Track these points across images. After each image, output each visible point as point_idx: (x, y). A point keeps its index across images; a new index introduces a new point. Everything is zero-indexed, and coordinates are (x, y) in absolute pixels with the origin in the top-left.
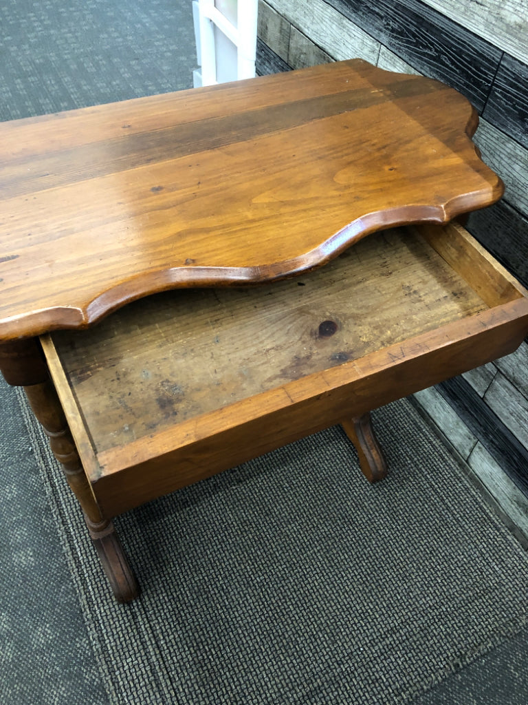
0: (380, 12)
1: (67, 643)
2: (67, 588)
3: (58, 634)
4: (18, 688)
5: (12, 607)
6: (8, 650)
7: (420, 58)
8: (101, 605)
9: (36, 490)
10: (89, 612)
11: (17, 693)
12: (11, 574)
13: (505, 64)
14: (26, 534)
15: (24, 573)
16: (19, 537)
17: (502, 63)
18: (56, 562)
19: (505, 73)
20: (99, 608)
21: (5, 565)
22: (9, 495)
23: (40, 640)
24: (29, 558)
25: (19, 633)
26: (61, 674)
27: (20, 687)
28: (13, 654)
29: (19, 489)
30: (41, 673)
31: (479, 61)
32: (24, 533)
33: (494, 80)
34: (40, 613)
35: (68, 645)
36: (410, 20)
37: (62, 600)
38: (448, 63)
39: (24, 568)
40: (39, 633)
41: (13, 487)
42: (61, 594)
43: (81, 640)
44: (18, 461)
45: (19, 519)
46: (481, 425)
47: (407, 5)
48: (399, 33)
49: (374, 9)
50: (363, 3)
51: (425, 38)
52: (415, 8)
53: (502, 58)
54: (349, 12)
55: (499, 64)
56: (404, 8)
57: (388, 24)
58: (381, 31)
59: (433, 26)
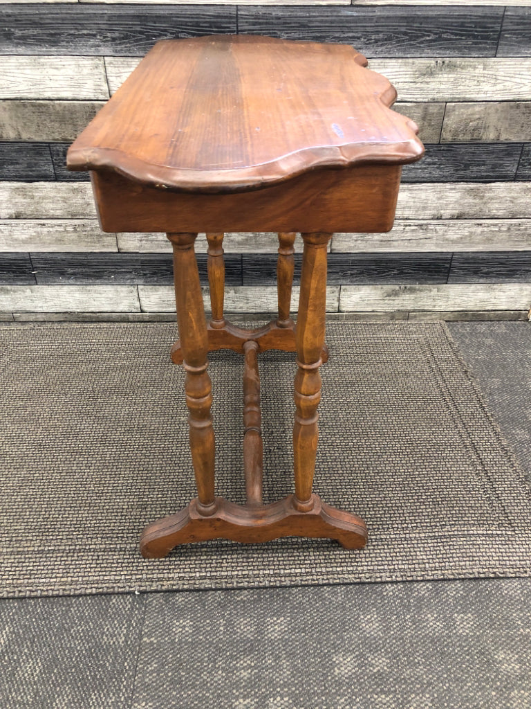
0: (91, 32)
1: (385, 603)
2: (328, 592)
3: (374, 609)
4: (419, 658)
5: (329, 649)
6: (376, 661)
8: (359, 564)
9: (196, 600)
10: (363, 575)
11: (424, 660)
12: (290, 643)
13: (243, 13)
14: (248, 620)
15: (296, 629)
16: (249, 628)
17: (239, 13)
18: (296, 596)
19: (245, 19)
20: (362, 566)
21: (277, 648)
22: (187, 629)
23: (374, 627)
24: (279, 621)
25: (361, 646)
26: (415, 614)
27: (419, 656)
28: (383, 657)
29: (185, 618)
30: (409, 633)
31: (218, 22)
32: (245, 622)
33: (237, 28)
34: (346, 622)
35: (388, 603)
36: (130, 23)
37: (340, 598)
38: (189, 36)
39: (289, 629)
40: (367, 627)
41: (178, 624)
42: (334, 599)
43: (386, 590)
44: (144, 612)
45: (225, 624)
46: (338, 273)
47: (122, 12)
48: (123, 38)
49: (80, 33)
50: (63, 34)
51: (155, 30)
52: (133, 12)
53: (237, 10)
54: (45, 49)
55: (237, 14)
56: (120, 16)
57: (105, 37)
58: (99, 46)
59: (160, 16)
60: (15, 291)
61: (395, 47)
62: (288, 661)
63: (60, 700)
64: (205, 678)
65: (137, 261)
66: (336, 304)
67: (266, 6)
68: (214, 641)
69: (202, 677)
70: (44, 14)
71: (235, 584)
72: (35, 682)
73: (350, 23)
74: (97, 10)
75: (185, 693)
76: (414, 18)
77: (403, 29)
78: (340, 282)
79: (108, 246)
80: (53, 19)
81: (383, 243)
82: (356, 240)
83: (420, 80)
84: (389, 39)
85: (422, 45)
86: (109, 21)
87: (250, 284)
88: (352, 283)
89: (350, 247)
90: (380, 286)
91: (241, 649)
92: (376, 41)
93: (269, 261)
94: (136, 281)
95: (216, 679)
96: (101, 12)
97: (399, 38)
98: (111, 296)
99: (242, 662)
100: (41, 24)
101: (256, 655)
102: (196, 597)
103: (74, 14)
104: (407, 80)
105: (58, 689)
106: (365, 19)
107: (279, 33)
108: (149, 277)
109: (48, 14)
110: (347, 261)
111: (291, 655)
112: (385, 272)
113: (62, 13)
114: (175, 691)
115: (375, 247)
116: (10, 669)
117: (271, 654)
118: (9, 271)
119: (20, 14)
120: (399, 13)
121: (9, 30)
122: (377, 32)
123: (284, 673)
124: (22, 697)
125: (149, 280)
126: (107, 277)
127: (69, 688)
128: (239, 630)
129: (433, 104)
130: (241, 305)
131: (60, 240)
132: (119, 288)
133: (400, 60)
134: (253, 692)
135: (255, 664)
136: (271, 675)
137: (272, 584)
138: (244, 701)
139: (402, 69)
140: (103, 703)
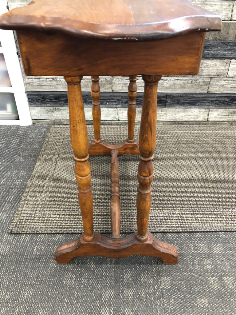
12: (226, 255)
14: (203, 245)
15: (227, 249)
16: (205, 248)
18: (222, 236)
21: (220, 257)
24: (218, 246)
29: (174, 243)
39: (224, 249)
45: (193, 246)
46: (209, 102)
60: (63, 110)
62: (228, 262)
63: (127, 276)
64: (191, 268)
65: (119, 96)
66: (207, 118)
68: (190, 253)
69: (189, 268)
71: (193, 230)
72: (113, 268)
75: (183, 274)
78: (210, 107)
79: (108, 89)
81: (232, 88)
82: (220, 87)
87: (168, 107)
88: (215, 107)
89: (217, 91)
90: (227, 109)
91: (204, 257)
93: (179, 96)
94: (118, 106)
95: (196, 269)
98: (106, 113)
99: (206, 262)
101: (212, 259)
102: (176, 235)
105: (124, 271)
108: (124, 104)
110: (214, 97)
111: (228, 260)
112: (231, 102)
114: (178, 273)
115: (228, 90)
116: (100, 262)
117: (219, 259)
118: (62, 100)
123: (227, 267)
124: (109, 274)
125: (123, 105)
126: (105, 104)
127: (129, 270)
128: (200, 249)
130: (163, 117)
131: (87, 86)
132: (110, 109)
134: (215, 275)
135: (212, 263)
136: (221, 268)
137: (210, 230)
138: (212, 278)
140: (147, 277)
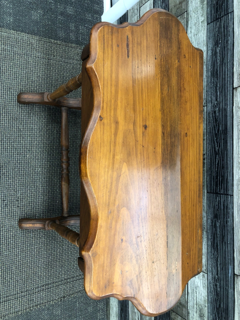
0: (218, 97)
7: (212, 140)
17: (229, 196)
19: (226, 200)
31: (224, 182)
33: (221, 194)
36: (223, 123)
38: (217, 162)
47: (228, 118)
48: (215, 118)
49: (218, 90)
50: (217, 79)
51: (220, 139)
52: (229, 125)
53: (230, 195)
54: (210, 68)
55: (228, 195)
56: (226, 116)
57: (216, 106)
58: (212, 102)
59: (226, 143)
61: (213, 297)
67: (233, 215)
70: (227, 66)
73: (225, 271)
74: (230, 101)
76: (228, 315)
77: (222, 306)
80: (225, 72)
83: (198, 308)
84: (217, 295)
85: (214, 314)
86: (224, 109)
92: (216, 285)
96: (228, 104)
97: (218, 301)
100: (222, 65)
103: (227, 86)
104: (198, 299)
106: (227, 281)
107: (220, 221)
109: (227, 68)
113: (228, 78)
119: (228, 49)
120: (230, 305)
121: (220, 43)
122: (221, 287)
129: (187, 312)
133: (207, 298)
139: (202, 298)
